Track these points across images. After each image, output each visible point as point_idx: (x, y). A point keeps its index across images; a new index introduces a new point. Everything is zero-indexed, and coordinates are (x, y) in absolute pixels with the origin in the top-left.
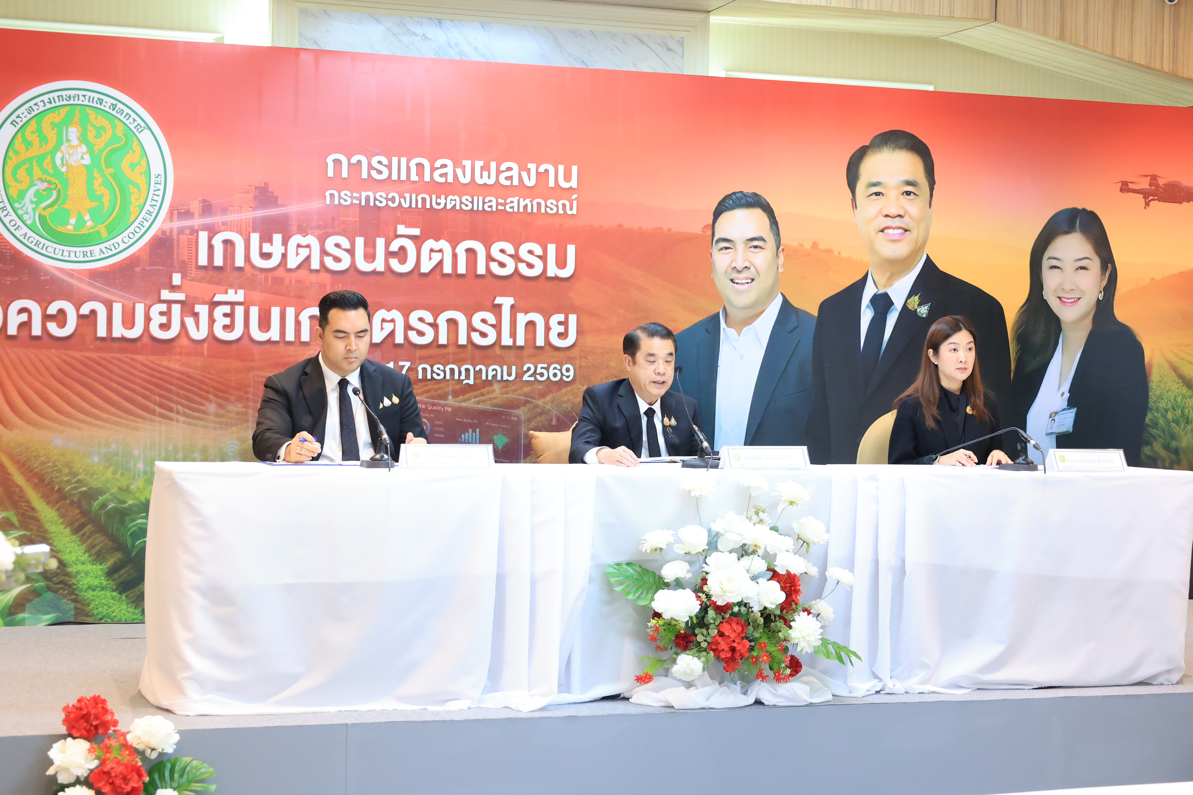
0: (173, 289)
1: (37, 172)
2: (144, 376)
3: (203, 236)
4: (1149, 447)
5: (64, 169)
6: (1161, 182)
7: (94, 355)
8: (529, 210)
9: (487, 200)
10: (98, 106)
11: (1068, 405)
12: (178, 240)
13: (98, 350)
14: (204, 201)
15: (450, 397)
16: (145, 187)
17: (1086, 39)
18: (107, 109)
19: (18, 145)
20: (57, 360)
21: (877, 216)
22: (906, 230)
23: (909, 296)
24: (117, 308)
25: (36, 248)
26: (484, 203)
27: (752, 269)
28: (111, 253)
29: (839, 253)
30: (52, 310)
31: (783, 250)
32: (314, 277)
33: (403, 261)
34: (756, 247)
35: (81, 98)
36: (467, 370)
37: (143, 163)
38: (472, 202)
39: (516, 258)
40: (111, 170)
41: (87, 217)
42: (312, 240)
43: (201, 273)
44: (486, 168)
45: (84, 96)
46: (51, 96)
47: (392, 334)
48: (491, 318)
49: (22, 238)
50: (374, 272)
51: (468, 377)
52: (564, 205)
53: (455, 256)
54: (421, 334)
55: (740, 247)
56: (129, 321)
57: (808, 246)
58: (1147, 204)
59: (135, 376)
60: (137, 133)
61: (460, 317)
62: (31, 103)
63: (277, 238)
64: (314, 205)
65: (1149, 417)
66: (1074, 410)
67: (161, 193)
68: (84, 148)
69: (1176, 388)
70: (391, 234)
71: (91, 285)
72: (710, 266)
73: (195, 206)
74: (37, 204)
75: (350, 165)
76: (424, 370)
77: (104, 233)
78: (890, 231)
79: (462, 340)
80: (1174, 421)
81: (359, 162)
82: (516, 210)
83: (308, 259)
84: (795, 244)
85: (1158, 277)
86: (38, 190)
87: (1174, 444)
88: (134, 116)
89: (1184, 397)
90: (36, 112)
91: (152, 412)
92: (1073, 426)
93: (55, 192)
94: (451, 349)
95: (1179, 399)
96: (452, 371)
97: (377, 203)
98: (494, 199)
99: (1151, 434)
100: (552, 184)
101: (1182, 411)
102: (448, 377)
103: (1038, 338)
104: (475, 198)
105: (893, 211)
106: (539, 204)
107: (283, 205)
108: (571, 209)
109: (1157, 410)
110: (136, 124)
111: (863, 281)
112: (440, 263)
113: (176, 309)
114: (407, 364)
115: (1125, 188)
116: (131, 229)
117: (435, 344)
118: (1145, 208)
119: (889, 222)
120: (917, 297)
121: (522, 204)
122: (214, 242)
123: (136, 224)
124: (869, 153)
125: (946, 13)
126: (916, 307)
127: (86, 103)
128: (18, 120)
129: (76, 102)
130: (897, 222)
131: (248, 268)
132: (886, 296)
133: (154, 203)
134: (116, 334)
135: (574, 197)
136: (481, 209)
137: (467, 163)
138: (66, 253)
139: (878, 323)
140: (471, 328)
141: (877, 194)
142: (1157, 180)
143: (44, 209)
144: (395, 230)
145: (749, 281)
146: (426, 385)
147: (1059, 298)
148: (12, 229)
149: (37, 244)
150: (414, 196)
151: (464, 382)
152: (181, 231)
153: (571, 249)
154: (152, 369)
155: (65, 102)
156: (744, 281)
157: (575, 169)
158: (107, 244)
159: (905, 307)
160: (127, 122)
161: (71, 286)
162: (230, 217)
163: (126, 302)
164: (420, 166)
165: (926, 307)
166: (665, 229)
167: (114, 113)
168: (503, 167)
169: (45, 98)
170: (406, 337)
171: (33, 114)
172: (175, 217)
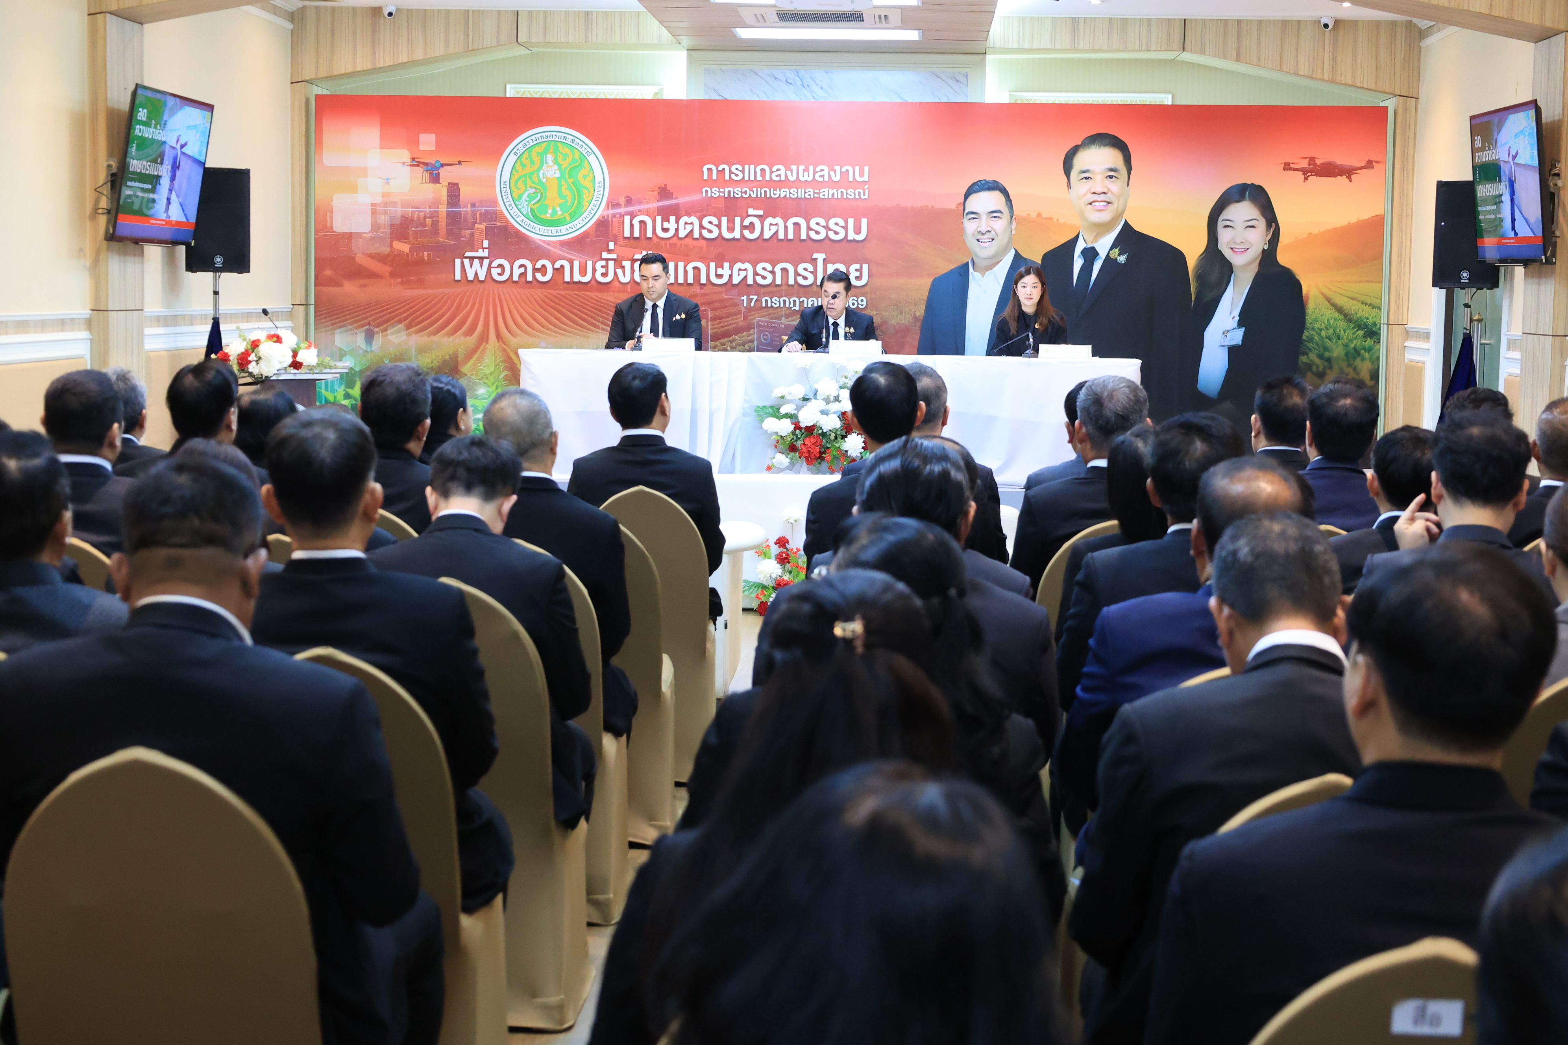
0: (609, 251)
1: (529, 183)
2: (592, 305)
3: (627, 219)
4: (1305, 356)
5: (544, 180)
6: (1318, 162)
7: (563, 293)
8: (836, 197)
9: (807, 191)
10: (564, 141)
11: (1238, 325)
12: (612, 222)
13: (565, 289)
14: (627, 197)
15: (783, 318)
16: (592, 189)
17: (1259, 59)
18: (569, 143)
19: (518, 167)
20: (540, 295)
21: (1086, 194)
22: (1109, 203)
23: (1111, 249)
24: (576, 264)
25: (529, 228)
26: (805, 193)
27: (992, 232)
28: (572, 230)
29: (1057, 220)
30: (538, 265)
31: (1015, 219)
32: (695, 243)
33: (752, 231)
34: (995, 217)
35: (554, 137)
36: (795, 301)
37: (591, 175)
38: (797, 193)
39: (827, 228)
40: (572, 180)
41: (558, 209)
42: (694, 219)
43: (626, 242)
44: (806, 170)
45: (556, 135)
46: (536, 136)
47: (746, 278)
48: (810, 268)
49: (520, 223)
50: (734, 239)
51: (795, 305)
52: (859, 193)
53: (786, 228)
54: (764, 278)
55: (984, 217)
56: (583, 272)
57: (1034, 215)
58: (1306, 179)
59: (587, 305)
60: (587, 157)
61: (789, 266)
62: (525, 141)
63: (673, 219)
64: (695, 197)
65: (1306, 335)
66: (1243, 329)
67: (601, 193)
68: (556, 167)
69: (1329, 314)
70: (744, 215)
71: (560, 250)
72: (962, 230)
73: (622, 201)
74: (529, 201)
75: (718, 171)
76: (766, 301)
77: (568, 219)
78: (1097, 204)
79: (791, 281)
80: (1327, 337)
81: (724, 169)
82: (826, 197)
83: (692, 231)
84: (1024, 214)
85: (1315, 232)
86: (529, 194)
87: (1327, 354)
88: (585, 146)
89: (1335, 319)
90: (528, 146)
91: (598, 327)
92: (1243, 340)
93: (539, 195)
94: (784, 287)
95: (1332, 322)
96: (784, 301)
97: (735, 195)
98: (812, 190)
99: (1307, 347)
100: (851, 179)
101: (1334, 330)
102: (782, 305)
103: (1213, 278)
104: (799, 190)
105: (1099, 189)
106: (842, 192)
107: (677, 198)
108: (864, 195)
109: (1313, 329)
110: (586, 151)
111: (1076, 238)
112: (777, 232)
113: (611, 263)
114: (755, 297)
115: (1287, 167)
116: (584, 216)
117: (773, 284)
118: (1304, 182)
119: (1095, 197)
120: (1117, 250)
121: (831, 192)
122: (633, 222)
123: (587, 212)
124: (1081, 149)
125: (1144, 47)
126: (1116, 256)
127: (557, 139)
128: (518, 152)
129: (551, 139)
130: (1103, 197)
131: (655, 238)
132: (1093, 249)
133: (598, 199)
134: (576, 279)
135: (866, 187)
136: (803, 197)
137: (794, 168)
138: (546, 231)
139: (1087, 268)
140: (797, 274)
141: (1087, 178)
142: (1315, 161)
143: (534, 204)
144: (747, 212)
145: (991, 240)
146: (768, 311)
147: (1232, 248)
148: (515, 217)
149: (529, 226)
150: (759, 189)
151: (793, 309)
152: (614, 216)
153: (864, 222)
154: (597, 301)
155: (545, 140)
156: (986, 240)
157: (866, 169)
158: (570, 225)
159: (1108, 256)
160: (581, 150)
161: (549, 251)
162: (643, 207)
163: (581, 260)
164: (763, 170)
165: (1124, 257)
166: (930, 207)
167: (573, 145)
168: (818, 169)
169: (533, 138)
170: (754, 280)
171: (526, 147)
172: (610, 207)
